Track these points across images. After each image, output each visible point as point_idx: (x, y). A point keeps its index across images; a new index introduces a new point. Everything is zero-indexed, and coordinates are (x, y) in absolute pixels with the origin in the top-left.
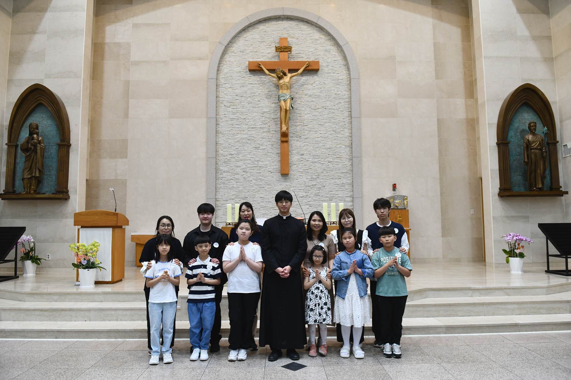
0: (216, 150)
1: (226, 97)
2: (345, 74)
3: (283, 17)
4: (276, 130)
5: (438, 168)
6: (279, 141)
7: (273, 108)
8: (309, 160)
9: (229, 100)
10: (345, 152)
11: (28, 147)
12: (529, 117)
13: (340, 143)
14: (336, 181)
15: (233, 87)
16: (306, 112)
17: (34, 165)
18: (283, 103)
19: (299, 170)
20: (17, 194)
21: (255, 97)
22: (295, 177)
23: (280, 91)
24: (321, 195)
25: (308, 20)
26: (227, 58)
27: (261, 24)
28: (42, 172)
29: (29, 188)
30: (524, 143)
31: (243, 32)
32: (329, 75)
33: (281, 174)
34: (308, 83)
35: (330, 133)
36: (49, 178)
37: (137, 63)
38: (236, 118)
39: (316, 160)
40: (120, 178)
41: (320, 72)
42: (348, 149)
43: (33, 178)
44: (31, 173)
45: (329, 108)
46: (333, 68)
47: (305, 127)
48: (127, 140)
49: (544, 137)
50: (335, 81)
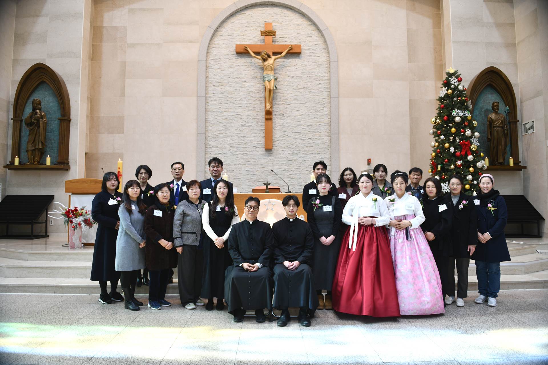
0: (206, 126)
1: (215, 77)
2: (325, 57)
3: (268, 3)
4: (260, 108)
5: (409, 145)
6: (264, 119)
7: (258, 89)
8: (291, 136)
9: (218, 80)
10: (324, 129)
11: (32, 122)
12: (493, 98)
13: (320, 121)
14: (316, 155)
15: (221, 68)
16: (288, 92)
17: (37, 138)
18: (267, 82)
19: (282, 146)
20: (22, 164)
21: (242, 78)
22: (278, 152)
23: (265, 72)
24: (302, 169)
25: (292, 6)
26: (216, 40)
27: (248, 10)
28: (45, 145)
29: (33, 159)
30: (488, 121)
31: (231, 17)
32: (310, 58)
33: (265, 149)
34: (291, 65)
35: (311, 111)
36: (51, 150)
37: (133, 46)
38: (224, 97)
39: (297, 136)
40: (117, 151)
41: (302, 55)
42: (327, 127)
43: (37, 150)
44: (35, 146)
45: (309, 88)
46: (315, 51)
47: (288, 106)
48: (124, 116)
49: (506, 117)
50: (316, 63)
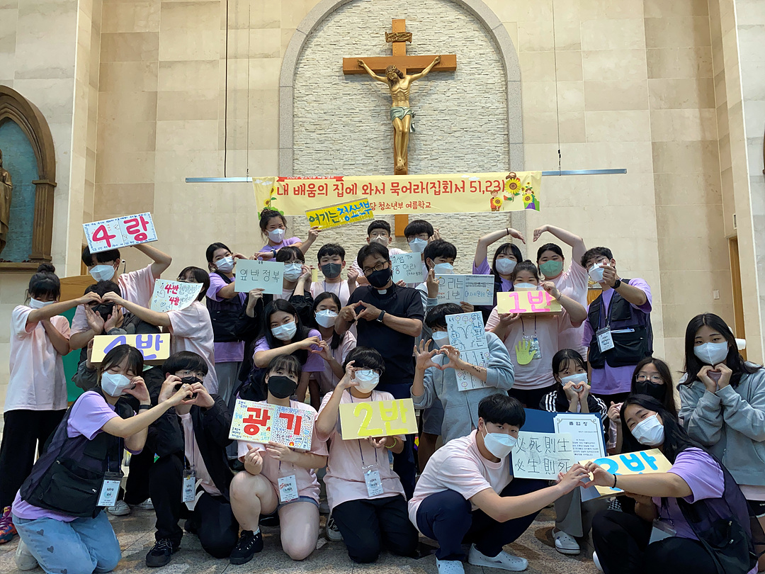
1: (309, 115)
2: (499, 75)
4: (386, 166)
5: (654, 223)
7: (383, 133)
9: (313, 121)
15: (319, 99)
16: (435, 138)
18: (398, 122)
21: (355, 116)
23: (394, 104)
26: (309, 53)
31: (335, 13)
32: (472, 77)
34: (438, 90)
35: (475, 169)
36: (19, 238)
37: (169, 65)
38: (324, 149)
41: (458, 73)
45: (471, 130)
46: (480, 66)
47: (434, 162)
48: (154, 184)
50: (481, 87)
